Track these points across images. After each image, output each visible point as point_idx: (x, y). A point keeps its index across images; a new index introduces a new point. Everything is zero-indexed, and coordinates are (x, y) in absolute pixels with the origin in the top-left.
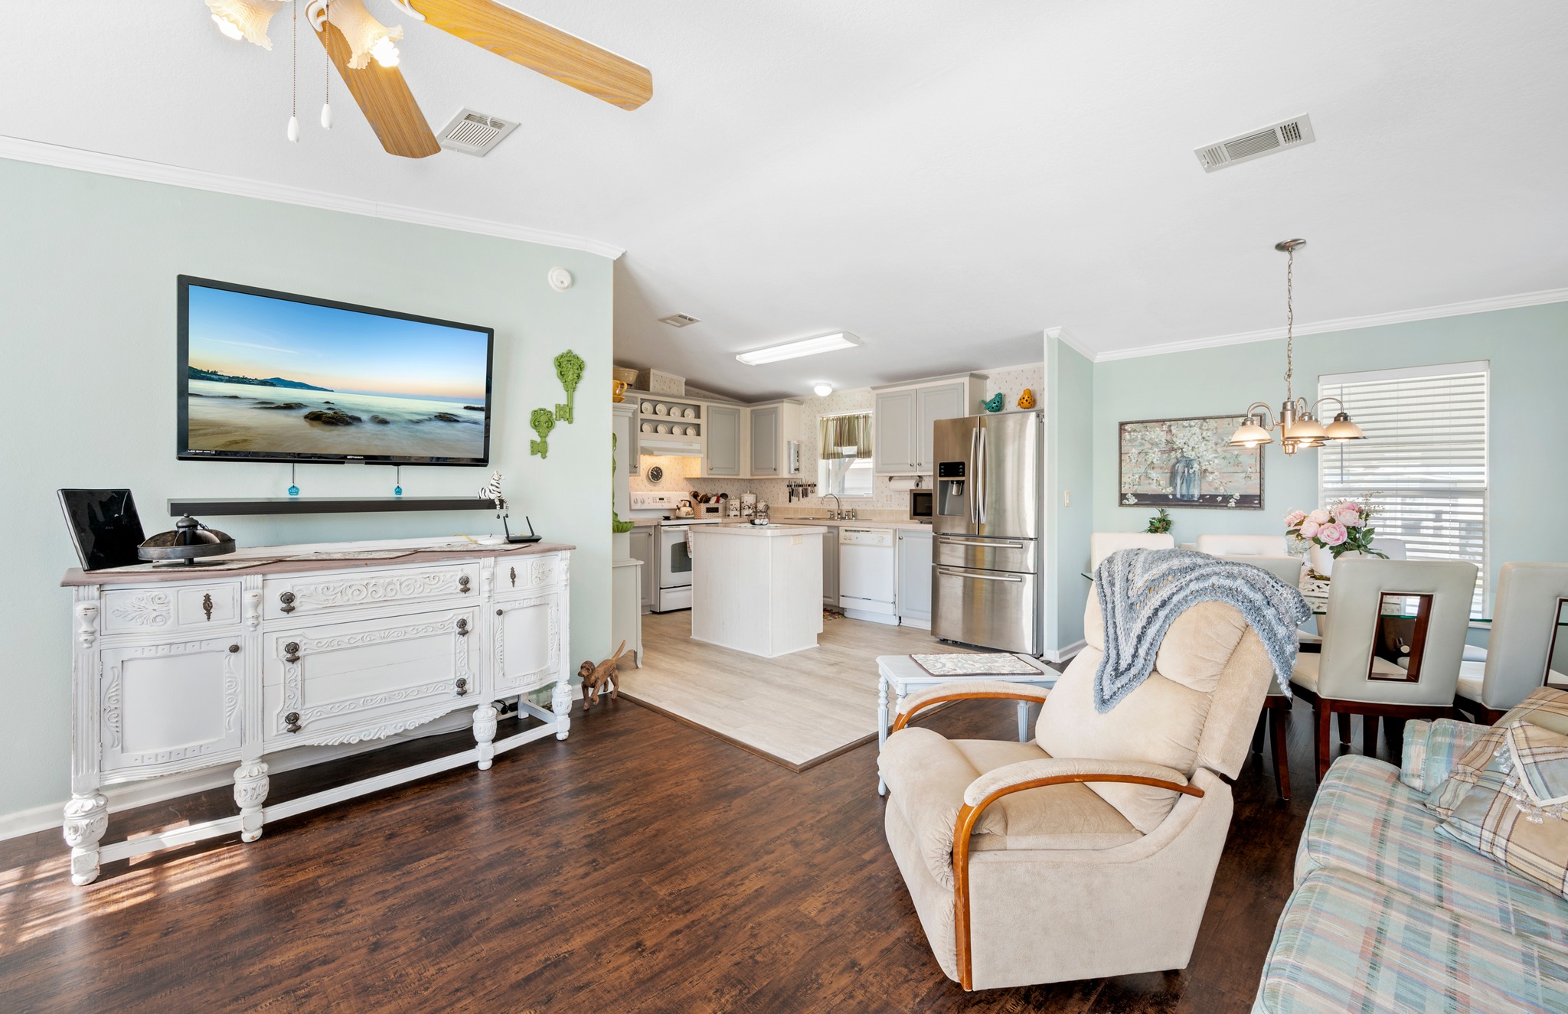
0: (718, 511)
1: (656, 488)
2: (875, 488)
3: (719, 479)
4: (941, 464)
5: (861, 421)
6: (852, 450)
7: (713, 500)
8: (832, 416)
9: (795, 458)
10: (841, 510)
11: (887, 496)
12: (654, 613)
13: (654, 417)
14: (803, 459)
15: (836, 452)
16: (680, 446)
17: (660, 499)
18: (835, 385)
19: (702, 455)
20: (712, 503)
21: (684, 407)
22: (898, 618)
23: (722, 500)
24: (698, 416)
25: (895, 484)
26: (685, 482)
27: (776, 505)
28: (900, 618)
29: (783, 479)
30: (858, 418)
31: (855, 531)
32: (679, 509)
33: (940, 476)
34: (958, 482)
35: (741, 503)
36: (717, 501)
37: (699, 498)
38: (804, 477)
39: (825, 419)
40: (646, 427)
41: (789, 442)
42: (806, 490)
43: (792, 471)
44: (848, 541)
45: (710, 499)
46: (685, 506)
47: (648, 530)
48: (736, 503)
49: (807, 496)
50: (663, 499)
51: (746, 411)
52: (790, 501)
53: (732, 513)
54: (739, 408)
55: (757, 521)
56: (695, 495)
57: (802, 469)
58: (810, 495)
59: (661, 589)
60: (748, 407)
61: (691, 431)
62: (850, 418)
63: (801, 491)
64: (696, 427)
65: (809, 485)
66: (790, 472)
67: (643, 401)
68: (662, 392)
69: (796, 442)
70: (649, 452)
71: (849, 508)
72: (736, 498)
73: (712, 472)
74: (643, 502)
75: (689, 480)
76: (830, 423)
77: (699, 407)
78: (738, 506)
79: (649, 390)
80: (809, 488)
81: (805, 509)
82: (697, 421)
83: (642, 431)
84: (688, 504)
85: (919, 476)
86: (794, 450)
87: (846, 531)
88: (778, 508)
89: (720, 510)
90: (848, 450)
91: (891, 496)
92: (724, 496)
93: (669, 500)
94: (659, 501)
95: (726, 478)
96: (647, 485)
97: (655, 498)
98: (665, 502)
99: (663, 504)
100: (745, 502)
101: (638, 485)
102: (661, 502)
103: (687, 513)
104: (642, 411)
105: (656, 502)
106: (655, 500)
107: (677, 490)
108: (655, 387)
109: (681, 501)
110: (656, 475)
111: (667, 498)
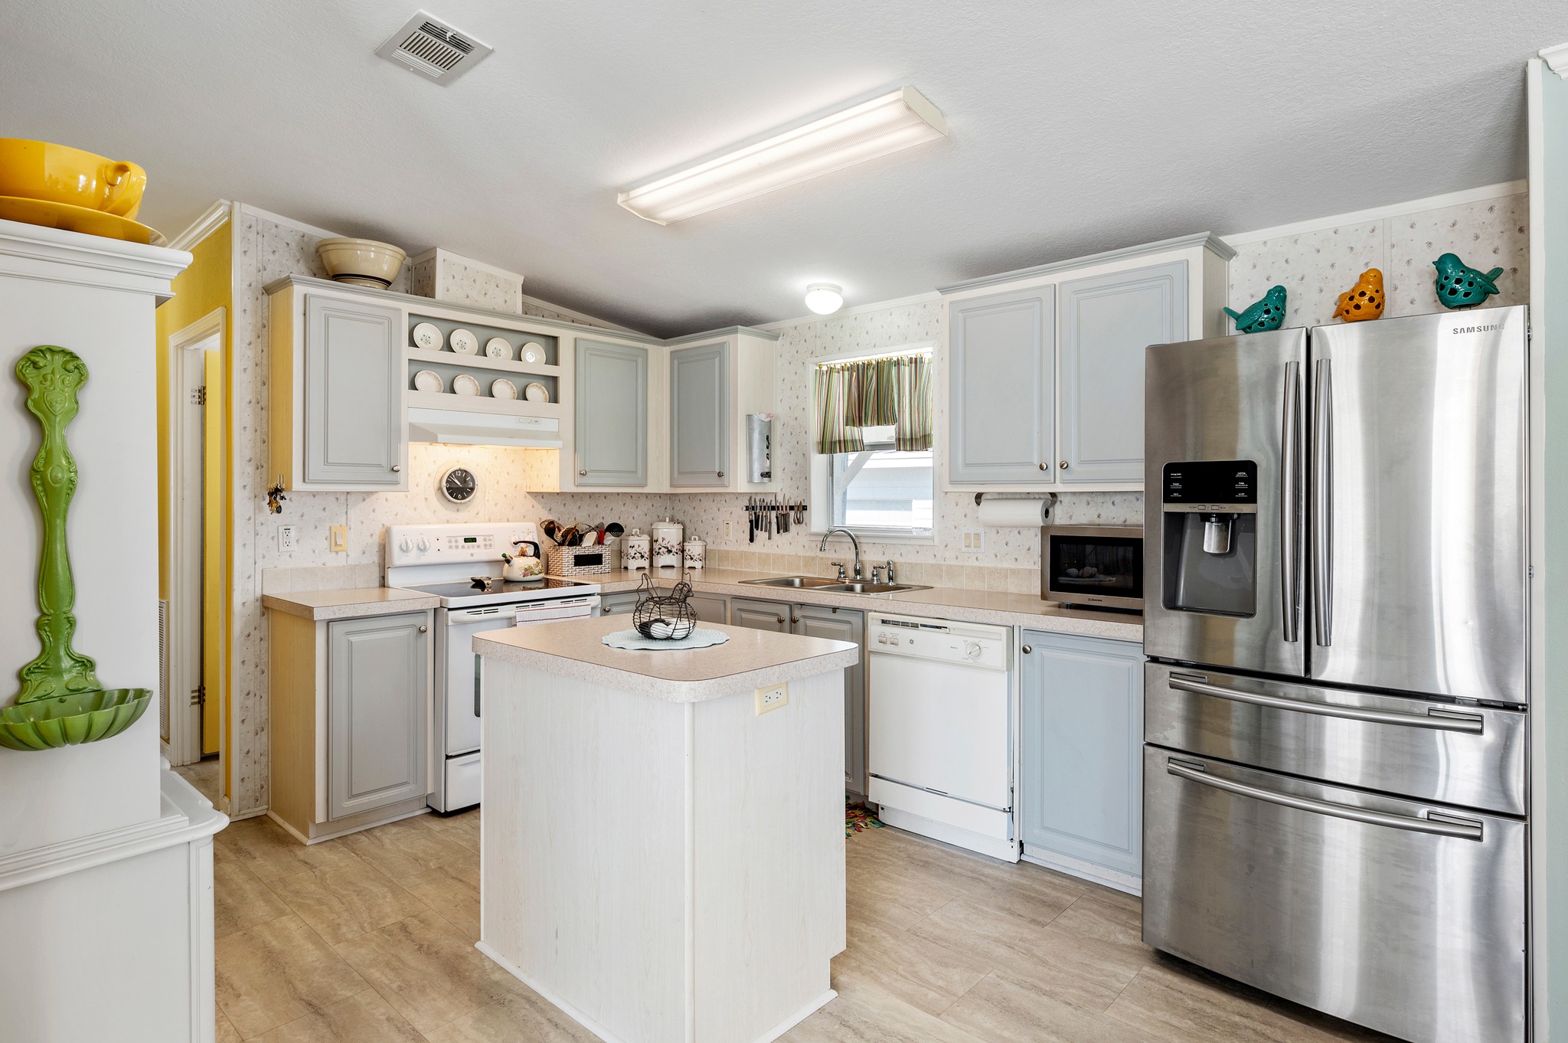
0: (600, 562)
1: (462, 515)
2: (940, 516)
3: (605, 495)
4: (1170, 468)
5: (906, 371)
6: (885, 433)
7: (590, 539)
8: (838, 363)
9: (761, 450)
10: (862, 563)
11: (967, 536)
12: (435, 813)
13: (446, 357)
14: (778, 452)
15: (849, 437)
16: (509, 423)
17: (466, 540)
18: (850, 289)
19: (560, 443)
20: (588, 546)
21: (521, 339)
22: (1016, 845)
23: (609, 538)
24: (553, 359)
25: (990, 511)
26: (531, 501)
27: (723, 547)
28: (1021, 844)
29: (737, 495)
30: (898, 363)
31: (905, 624)
32: (508, 561)
33: (1168, 499)
34: (1223, 519)
35: (652, 541)
36: (600, 541)
37: (558, 535)
38: (780, 490)
39: (825, 368)
40: (424, 379)
41: (749, 417)
42: (786, 516)
43: (757, 477)
44: (888, 648)
45: (582, 537)
46: (523, 554)
47: (418, 621)
48: (642, 544)
49: (786, 530)
50: (474, 540)
51: (659, 354)
52: (752, 540)
53: (633, 564)
54: (646, 345)
55: (657, 629)
56: (550, 529)
57: (777, 473)
58: (793, 527)
59: (448, 757)
60: (665, 345)
61: (537, 392)
62: (879, 366)
63: (774, 520)
64: (551, 383)
65: (792, 508)
66: (750, 481)
67: (416, 318)
68: (467, 302)
69: (763, 417)
70: (425, 435)
71: (882, 560)
72: (642, 533)
73: (585, 480)
74: (422, 549)
75: (536, 495)
76: (835, 375)
77: (555, 339)
78: (645, 547)
79: (433, 296)
80: (792, 513)
81: (783, 556)
82: (551, 370)
83: (413, 386)
84: (531, 550)
85: (1051, 493)
86: (761, 433)
87: (883, 622)
88: (728, 552)
89: (606, 559)
90: (872, 433)
91: (977, 535)
92: (616, 529)
93: (488, 543)
94: (463, 547)
95: (618, 494)
96: (435, 511)
97: (453, 540)
98: (479, 547)
99: (472, 555)
100: (660, 540)
101: (415, 509)
102: (469, 547)
103: (526, 570)
104: (412, 343)
105: (457, 547)
106: (454, 544)
107: (508, 521)
108: (448, 291)
109: (516, 544)
110: (459, 487)
111: (483, 537)
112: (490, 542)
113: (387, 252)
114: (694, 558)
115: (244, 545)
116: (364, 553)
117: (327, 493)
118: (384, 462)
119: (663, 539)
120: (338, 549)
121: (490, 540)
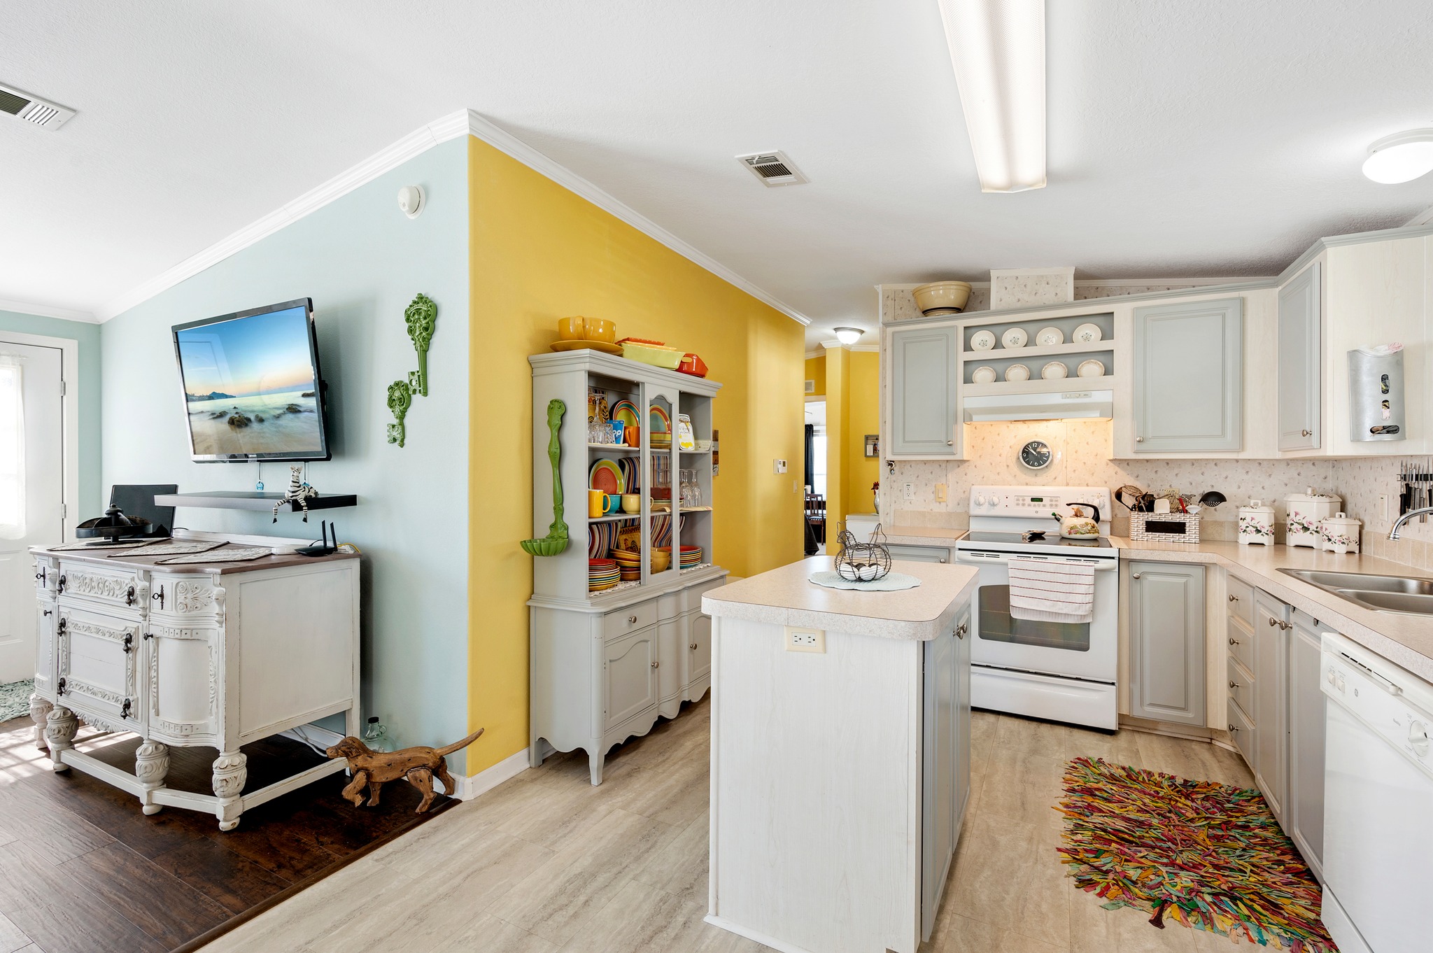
0: (1183, 531)
1: (1040, 479)
9: (1375, 398)
13: (999, 354)
16: (1056, 399)
17: (1033, 500)
20: (1162, 511)
21: (1066, 325)
24: (1107, 335)
27: (1379, 529)
32: (1058, 520)
35: (1278, 516)
40: (978, 374)
41: (1354, 355)
45: (1155, 505)
46: (1077, 515)
50: (1041, 500)
51: (1266, 297)
54: (1243, 294)
61: (1091, 368)
63: (1427, 496)
64: (1105, 356)
66: (1356, 438)
67: (971, 329)
68: (1019, 305)
69: (1380, 352)
72: (1260, 504)
74: (994, 504)
77: (1111, 314)
78: (1265, 521)
79: (988, 308)
82: (1106, 345)
83: (968, 381)
86: (1375, 374)
89: (1191, 528)
92: (1213, 497)
93: (1054, 503)
94: (1029, 505)
95: (1237, 461)
96: (1015, 476)
97: (1021, 499)
98: (1044, 506)
99: (1037, 512)
100: (1292, 515)
101: (998, 474)
102: (1035, 505)
103: (1072, 528)
104: (968, 347)
105: (1023, 505)
106: (1021, 502)
107: (1087, 485)
108: (1001, 300)
109: (1069, 505)
110: (1033, 456)
111: (1049, 498)
112: (1056, 503)
113: (952, 287)
114: (1333, 540)
115: (885, 494)
116: (959, 504)
117: (933, 461)
118: (944, 439)
119: (1296, 514)
120: (941, 500)
121: (1057, 501)
